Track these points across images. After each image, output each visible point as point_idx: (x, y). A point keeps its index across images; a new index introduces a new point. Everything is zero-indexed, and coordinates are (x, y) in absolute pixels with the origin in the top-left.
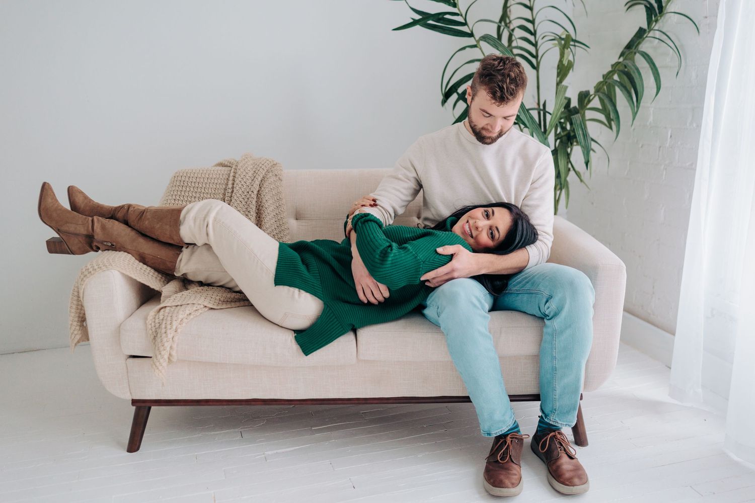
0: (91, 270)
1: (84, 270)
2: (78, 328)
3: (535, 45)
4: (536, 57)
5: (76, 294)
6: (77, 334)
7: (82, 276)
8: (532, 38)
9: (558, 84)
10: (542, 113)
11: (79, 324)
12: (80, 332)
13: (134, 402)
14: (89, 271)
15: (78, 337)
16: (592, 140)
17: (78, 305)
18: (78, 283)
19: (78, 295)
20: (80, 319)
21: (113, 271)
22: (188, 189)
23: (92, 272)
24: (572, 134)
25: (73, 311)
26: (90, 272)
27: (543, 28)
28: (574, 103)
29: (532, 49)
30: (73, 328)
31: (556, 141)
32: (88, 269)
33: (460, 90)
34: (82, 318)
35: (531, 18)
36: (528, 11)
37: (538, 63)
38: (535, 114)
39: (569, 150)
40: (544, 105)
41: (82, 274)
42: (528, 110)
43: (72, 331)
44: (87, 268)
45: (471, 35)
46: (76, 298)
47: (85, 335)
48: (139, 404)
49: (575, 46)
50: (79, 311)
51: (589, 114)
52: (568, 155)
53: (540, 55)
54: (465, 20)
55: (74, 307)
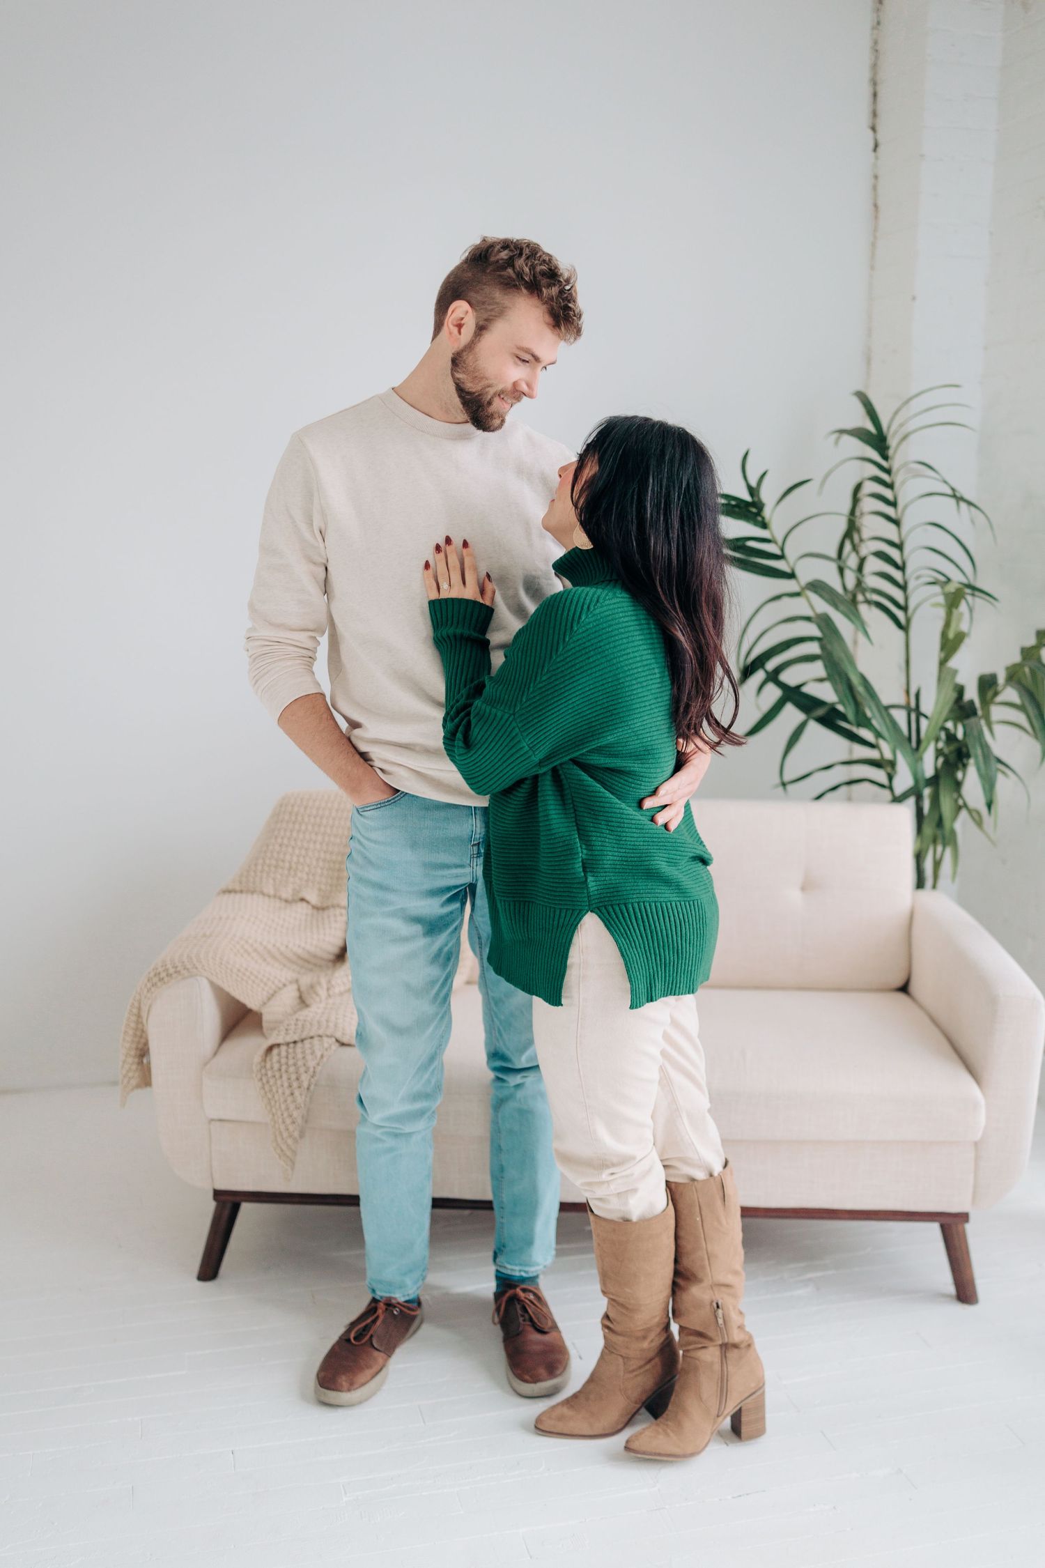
0: (163, 975)
1: (152, 974)
2: (134, 1067)
3: (903, 587)
4: (904, 608)
5: (135, 1011)
6: (133, 1077)
7: (149, 985)
8: (897, 575)
9: (943, 663)
10: (913, 716)
11: (136, 1060)
12: (137, 1074)
13: (218, 1194)
14: (161, 976)
15: (134, 1082)
16: (999, 761)
17: (136, 1029)
18: (140, 994)
19: (139, 1013)
20: (138, 1053)
21: (199, 978)
22: (303, 827)
23: (166, 979)
24: (964, 750)
25: (129, 1038)
26: (163, 979)
27: (918, 562)
28: (971, 694)
29: (898, 594)
30: (127, 1067)
31: (937, 758)
32: (159, 973)
33: (771, 665)
34: (141, 1050)
35: (896, 540)
36: (893, 527)
37: (908, 620)
38: (900, 717)
39: (959, 775)
40: (917, 696)
41: (149, 980)
42: (887, 708)
43: (124, 1072)
44: (158, 971)
45: (791, 576)
46: (134, 1018)
47: (145, 1079)
48: (223, 1198)
49: (973, 595)
50: (137, 1039)
51: (997, 712)
52: (958, 785)
53: (911, 605)
54: (782, 550)
55: (131, 1032)
